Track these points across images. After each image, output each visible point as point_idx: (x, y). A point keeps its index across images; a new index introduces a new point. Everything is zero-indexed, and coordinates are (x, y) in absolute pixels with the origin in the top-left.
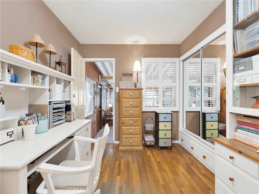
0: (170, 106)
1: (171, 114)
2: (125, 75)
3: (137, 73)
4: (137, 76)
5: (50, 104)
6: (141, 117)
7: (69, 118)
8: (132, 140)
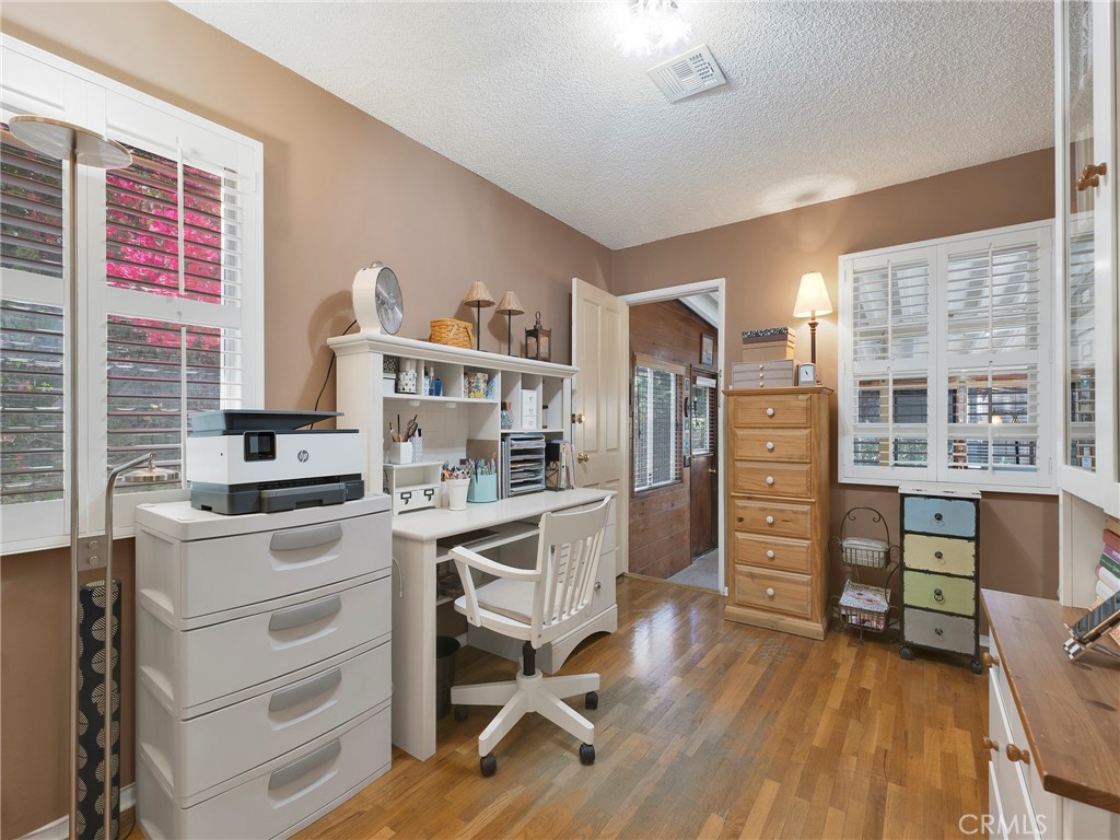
0: (995, 469)
1: (972, 504)
2: (754, 338)
3: (813, 325)
4: (813, 335)
5: (503, 440)
6: (814, 503)
7: (553, 478)
8: (774, 588)
